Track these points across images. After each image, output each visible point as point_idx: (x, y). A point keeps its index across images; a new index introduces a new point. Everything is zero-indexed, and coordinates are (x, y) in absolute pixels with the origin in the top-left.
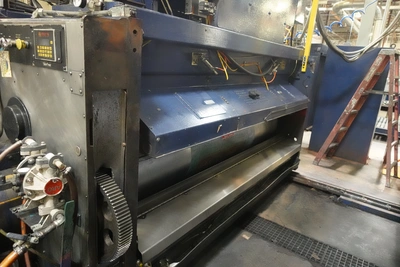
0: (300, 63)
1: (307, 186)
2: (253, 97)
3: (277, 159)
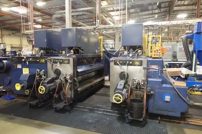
0: (101, 57)
2: (91, 66)
3: (99, 80)
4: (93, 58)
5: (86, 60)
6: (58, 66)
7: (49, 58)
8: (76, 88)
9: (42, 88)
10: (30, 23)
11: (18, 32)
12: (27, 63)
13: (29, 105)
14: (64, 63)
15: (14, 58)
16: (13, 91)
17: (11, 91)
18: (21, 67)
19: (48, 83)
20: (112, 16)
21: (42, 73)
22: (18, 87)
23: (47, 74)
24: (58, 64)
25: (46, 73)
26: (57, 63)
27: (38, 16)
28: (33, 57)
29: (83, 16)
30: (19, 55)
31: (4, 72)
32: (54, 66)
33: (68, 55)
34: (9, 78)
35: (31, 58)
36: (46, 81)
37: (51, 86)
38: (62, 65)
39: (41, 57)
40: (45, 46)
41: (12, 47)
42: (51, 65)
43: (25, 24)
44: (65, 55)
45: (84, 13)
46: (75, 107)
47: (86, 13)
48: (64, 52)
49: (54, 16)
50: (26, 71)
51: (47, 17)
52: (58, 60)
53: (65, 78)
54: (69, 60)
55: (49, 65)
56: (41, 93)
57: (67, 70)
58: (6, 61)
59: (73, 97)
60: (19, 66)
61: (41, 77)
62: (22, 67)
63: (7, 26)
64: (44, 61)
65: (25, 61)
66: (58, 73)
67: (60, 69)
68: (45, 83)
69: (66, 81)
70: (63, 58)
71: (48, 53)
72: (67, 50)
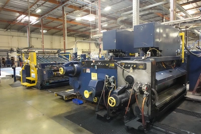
0: (181, 60)
1: (191, 100)
2: (170, 72)
3: (178, 92)
4: (172, 62)
5: (165, 64)
6: (130, 72)
7: (119, 62)
8: (154, 103)
9: (112, 99)
10: (97, 29)
11: (88, 38)
12: (96, 67)
13: (96, 115)
14: (139, 69)
15: (84, 61)
16: (82, 96)
17: (81, 95)
18: (89, 72)
19: (119, 93)
20: (186, 10)
21: (111, 79)
22: (87, 94)
23: (117, 81)
24: (131, 70)
25: (115, 80)
26: (129, 68)
27: (104, 21)
28: (102, 60)
29: (149, 16)
30: (88, 59)
31: (75, 76)
32: (125, 71)
33: (143, 58)
34: (79, 82)
35: (100, 62)
36: (117, 91)
37: (122, 98)
38: (136, 70)
39: (110, 61)
40: (114, 48)
41: (83, 52)
42: (122, 70)
43: (93, 30)
44: (139, 59)
45: (151, 11)
46: (152, 128)
47: (153, 11)
48: (137, 55)
49: (119, 19)
50: (94, 77)
51: (112, 21)
52: (131, 64)
53: (140, 88)
54: (145, 64)
55: (119, 70)
56: (111, 105)
57: (143, 78)
58: (77, 65)
59: (150, 114)
60: (88, 71)
61: (110, 84)
62: (91, 72)
63: (80, 34)
64: (113, 65)
65: (94, 66)
66: (130, 80)
67: (133, 76)
68: (115, 93)
69: (142, 92)
70: (137, 62)
71: (117, 56)
72: (141, 52)
